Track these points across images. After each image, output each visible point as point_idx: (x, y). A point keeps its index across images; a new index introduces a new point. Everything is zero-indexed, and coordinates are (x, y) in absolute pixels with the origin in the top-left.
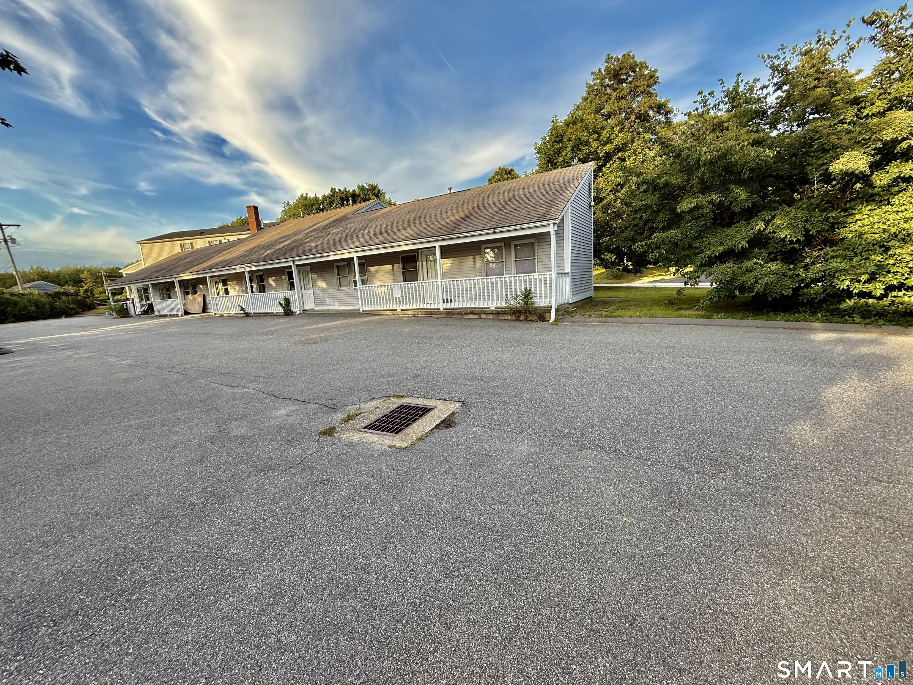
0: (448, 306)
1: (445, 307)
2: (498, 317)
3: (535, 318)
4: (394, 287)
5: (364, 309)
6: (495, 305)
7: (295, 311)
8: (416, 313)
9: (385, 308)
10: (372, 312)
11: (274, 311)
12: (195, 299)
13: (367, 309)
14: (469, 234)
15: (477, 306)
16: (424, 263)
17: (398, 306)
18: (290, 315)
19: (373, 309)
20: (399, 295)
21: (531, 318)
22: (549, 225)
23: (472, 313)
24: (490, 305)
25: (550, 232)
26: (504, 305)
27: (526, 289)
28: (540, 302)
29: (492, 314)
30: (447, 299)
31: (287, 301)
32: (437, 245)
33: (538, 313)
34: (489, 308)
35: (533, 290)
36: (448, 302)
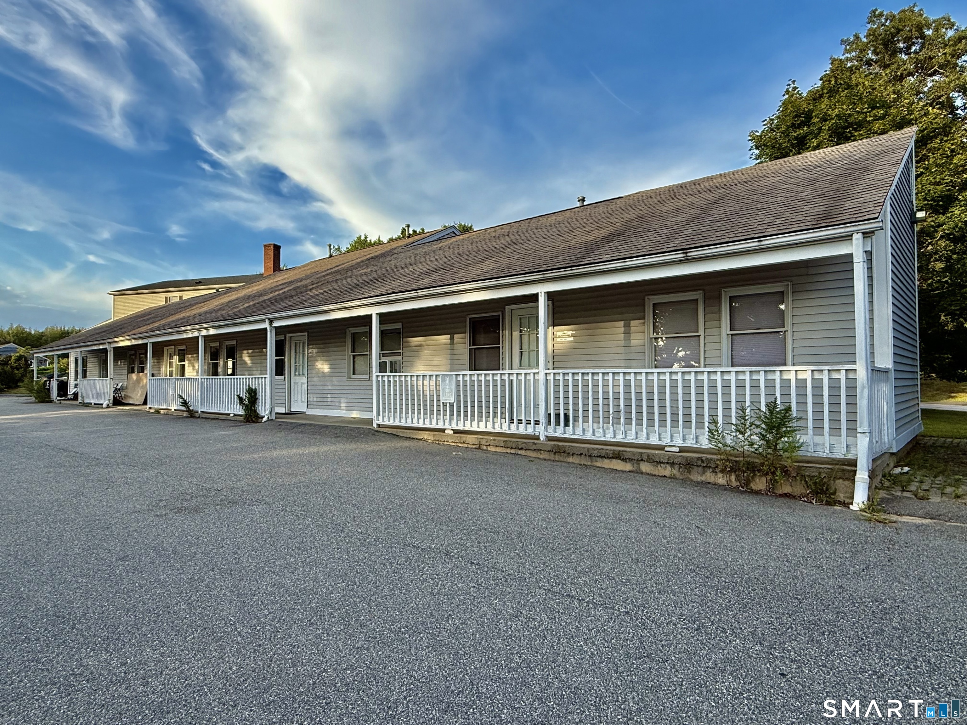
0: (559, 432)
1: (551, 433)
2: (687, 475)
3: (799, 489)
4: (444, 380)
5: (381, 422)
6: (679, 442)
7: (263, 414)
8: (483, 442)
9: (421, 425)
10: (394, 431)
11: (232, 412)
12: (139, 380)
13: (386, 423)
14: (619, 264)
15: (631, 438)
16: (516, 334)
17: (447, 422)
18: (253, 422)
19: (397, 423)
20: (452, 399)
21: (787, 489)
22: (848, 237)
23: (617, 456)
24: (666, 440)
25: (851, 255)
26: (705, 443)
27: (771, 406)
28: (815, 445)
29: (672, 464)
30: (558, 416)
31: (253, 394)
32: (541, 290)
33: (811, 477)
34: (662, 448)
35: (794, 412)
36: (558, 423)
